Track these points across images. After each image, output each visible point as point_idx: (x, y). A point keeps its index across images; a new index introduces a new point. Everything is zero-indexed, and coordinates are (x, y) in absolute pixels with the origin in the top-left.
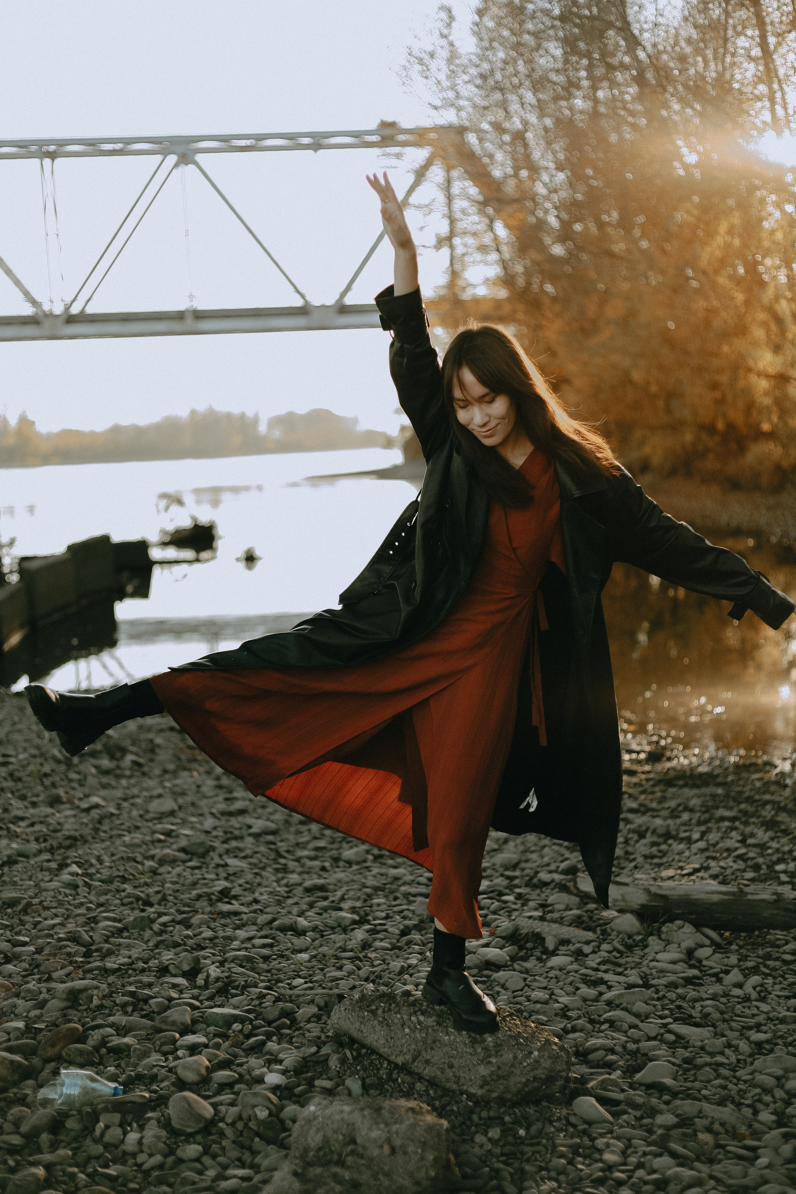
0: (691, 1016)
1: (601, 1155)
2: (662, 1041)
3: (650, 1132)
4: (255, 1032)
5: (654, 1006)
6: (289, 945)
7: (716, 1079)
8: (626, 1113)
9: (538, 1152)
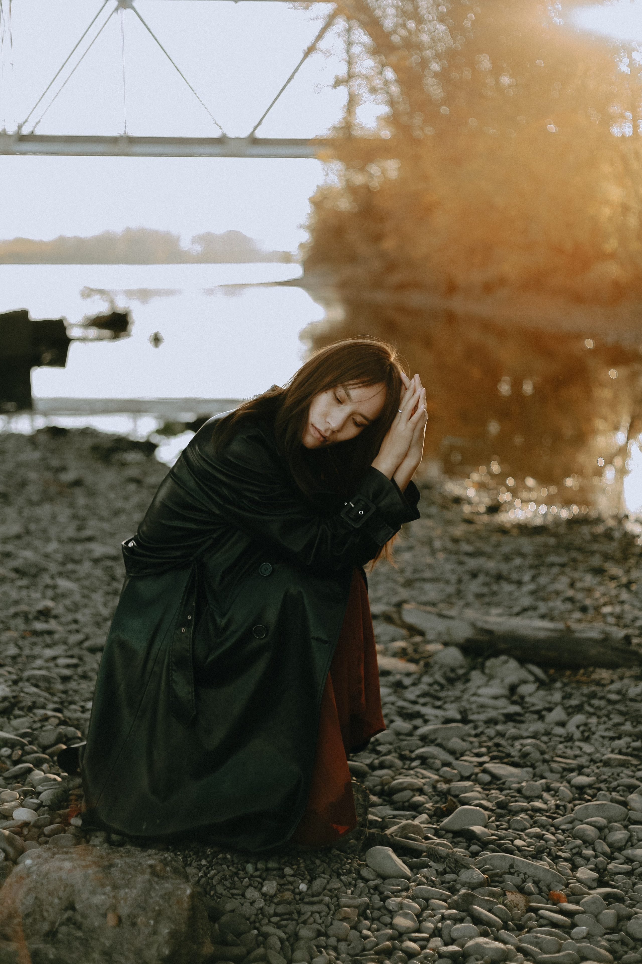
0: (509, 755)
1: (392, 918)
2: (477, 781)
3: (453, 890)
4: (24, 758)
5: (471, 743)
7: (532, 827)
8: (427, 866)
9: (319, 913)
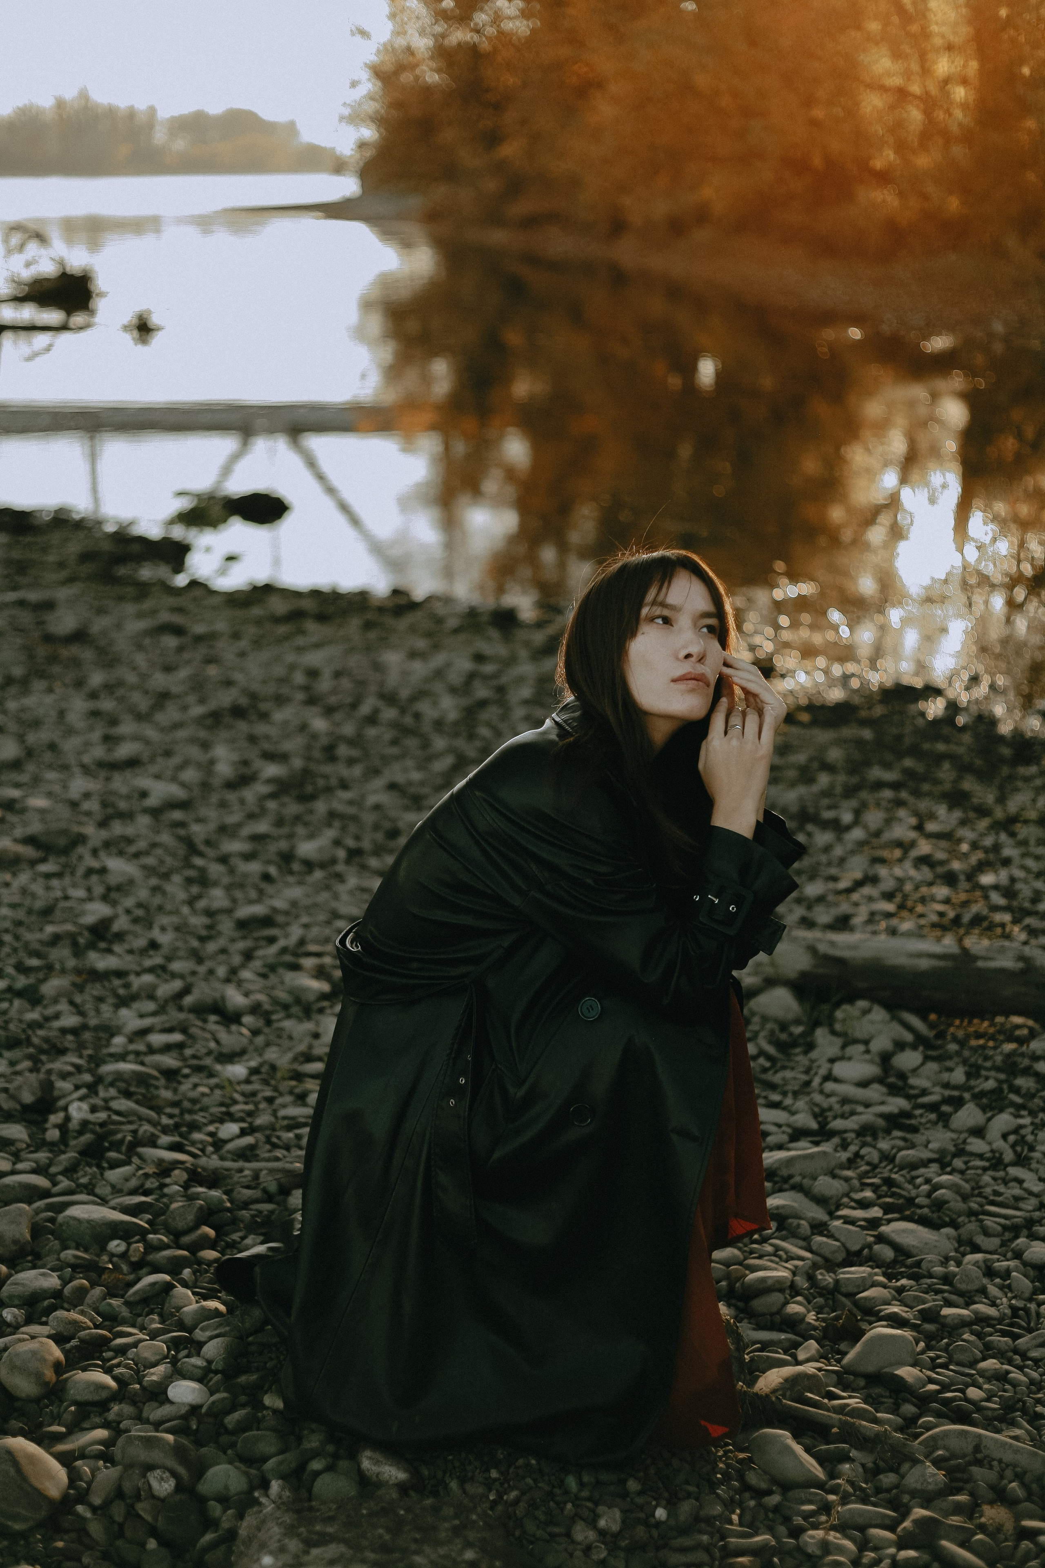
0: (911, 1201)
2: (873, 1261)
3: (899, 1508)
4: (151, 1257)
5: (847, 1180)
6: (212, 1045)
7: (984, 1359)
8: (848, 1459)
